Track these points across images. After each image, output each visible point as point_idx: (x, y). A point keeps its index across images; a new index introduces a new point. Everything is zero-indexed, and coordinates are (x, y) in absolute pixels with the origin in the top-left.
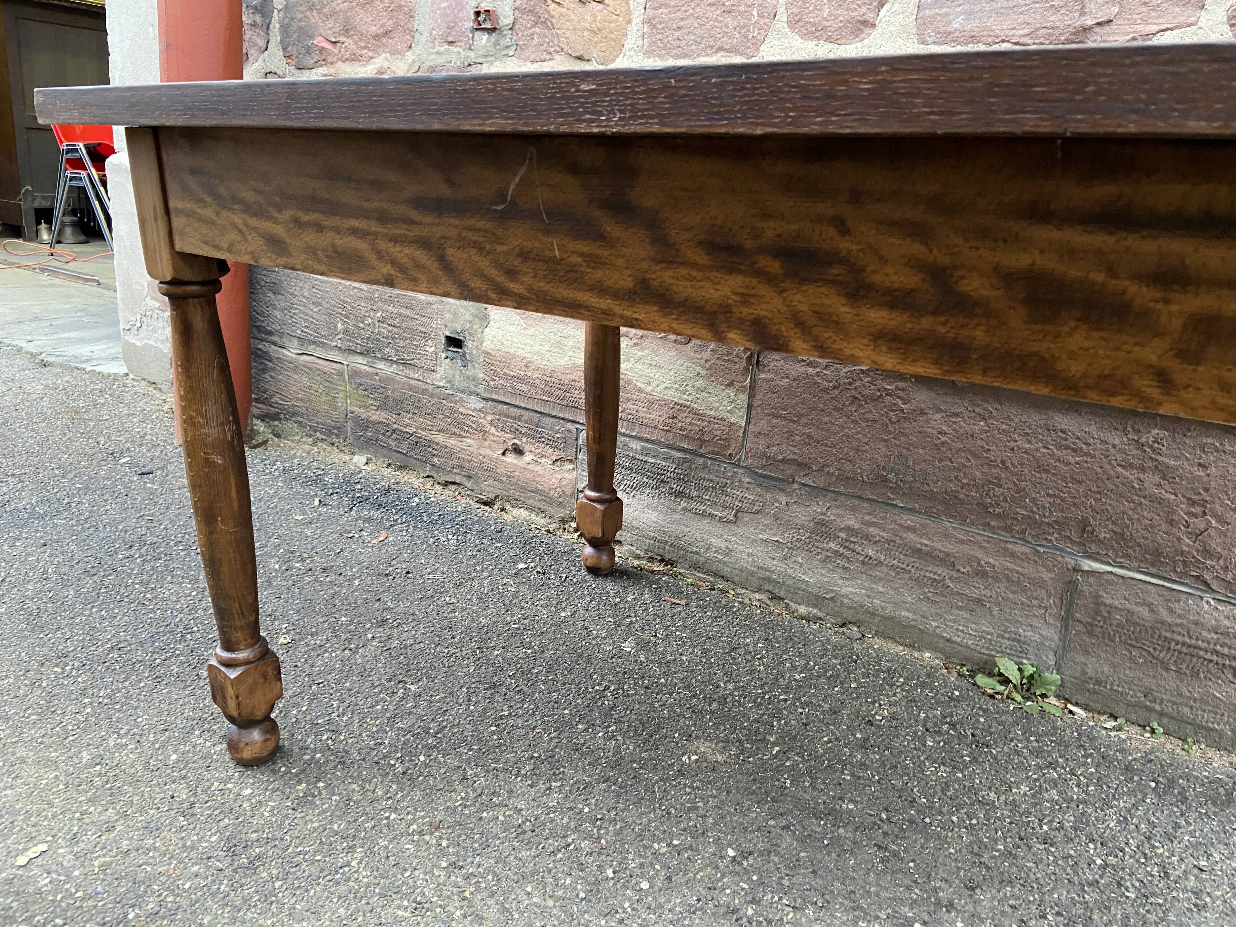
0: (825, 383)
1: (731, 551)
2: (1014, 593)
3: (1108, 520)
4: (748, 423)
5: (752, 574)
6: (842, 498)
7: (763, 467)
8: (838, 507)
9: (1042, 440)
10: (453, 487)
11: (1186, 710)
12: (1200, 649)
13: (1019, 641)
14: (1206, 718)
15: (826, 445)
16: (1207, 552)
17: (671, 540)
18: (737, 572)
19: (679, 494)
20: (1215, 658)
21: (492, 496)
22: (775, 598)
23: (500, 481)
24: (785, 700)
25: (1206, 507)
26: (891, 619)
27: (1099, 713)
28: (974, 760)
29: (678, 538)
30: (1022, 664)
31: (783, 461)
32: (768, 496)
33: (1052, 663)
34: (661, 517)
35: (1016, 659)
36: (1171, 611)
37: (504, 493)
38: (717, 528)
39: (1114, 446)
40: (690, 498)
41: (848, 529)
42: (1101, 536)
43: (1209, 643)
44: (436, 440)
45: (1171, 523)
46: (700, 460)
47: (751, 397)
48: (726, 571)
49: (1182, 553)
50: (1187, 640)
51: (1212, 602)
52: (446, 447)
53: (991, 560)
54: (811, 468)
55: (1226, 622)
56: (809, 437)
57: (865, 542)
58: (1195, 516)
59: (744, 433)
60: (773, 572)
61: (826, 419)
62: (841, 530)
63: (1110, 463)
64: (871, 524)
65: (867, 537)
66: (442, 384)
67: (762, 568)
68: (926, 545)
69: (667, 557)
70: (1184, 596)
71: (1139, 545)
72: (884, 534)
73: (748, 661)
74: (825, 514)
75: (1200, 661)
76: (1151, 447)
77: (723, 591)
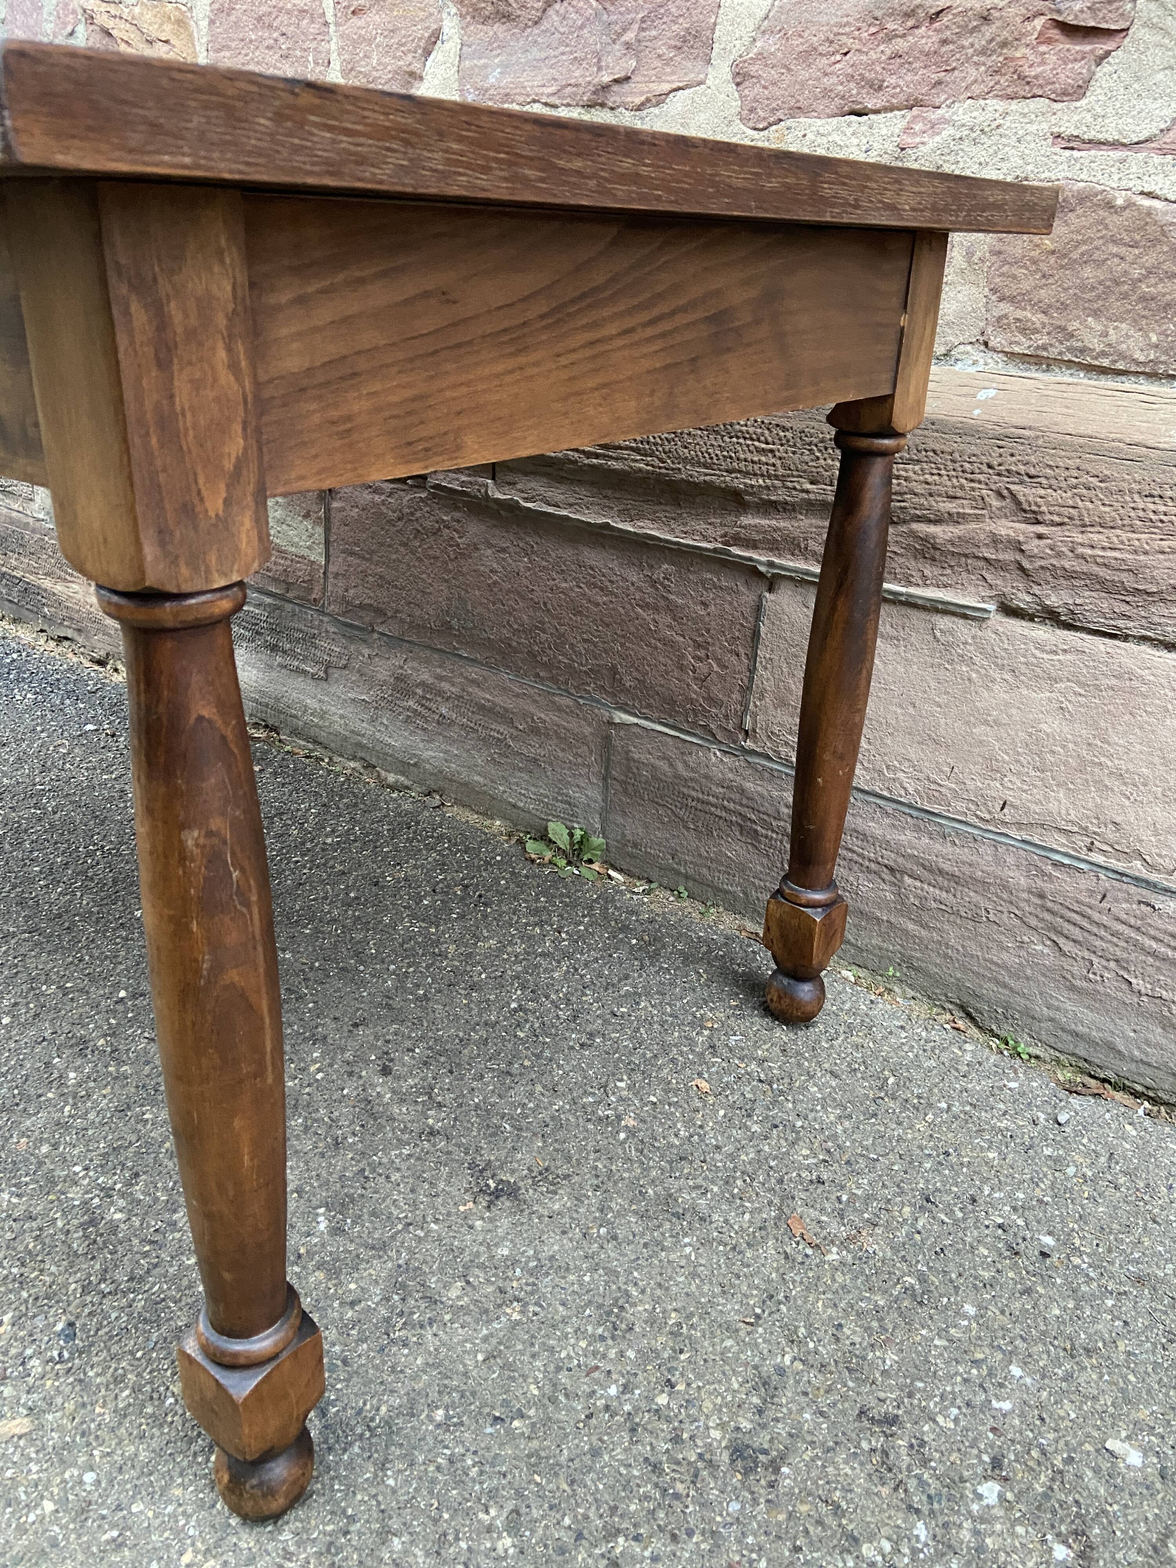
0: (390, 513)
1: (325, 713)
2: (563, 750)
3: (632, 666)
4: (327, 561)
5: (345, 739)
6: (416, 649)
7: (344, 614)
8: (413, 659)
9: (575, 578)
10: (66, 643)
11: (705, 871)
12: (712, 805)
13: (570, 804)
14: (721, 880)
15: (396, 587)
16: (712, 700)
17: (271, 702)
18: (332, 737)
19: (274, 648)
20: (724, 814)
21: (103, 653)
22: (370, 766)
23: (109, 635)
24: (297, 862)
25: (708, 650)
26: (466, 784)
27: (639, 879)
28: (461, 916)
29: (277, 699)
30: (574, 828)
31: (361, 606)
32: (352, 648)
33: (598, 826)
34: (261, 675)
35: (569, 823)
36: (686, 764)
37: (114, 649)
38: (309, 686)
39: (633, 584)
40: (284, 652)
41: (423, 684)
42: (628, 685)
43: (717, 798)
44: (43, 586)
45: (681, 668)
46: (289, 607)
47: (327, 530)
48: (323, 735)
49: (692, 701)
50: (701, 796)
51: (718, 753)
52: (54, 594)
53: (542, 716)
54: (385, 614)
55: (730, 776)
56: (381, 577)
57: (439, 699)
58: (699, 659)
59: (324, 573)
60: (363, 736)
61: (394, 556)
62: (417, 686)
63: (631, 604)
64: (440, 678)
65: (440, 693)
66: (41, 516)
67: (352, 732)
68: (489, 701)
69: (270, 722)
70: (695, 748)
71: (658, 694)
72: (453, 689)
73: (285, 825)
74: (402, 668)
75: (712, 818)
76: (661, 584)
77: (319, 759)
